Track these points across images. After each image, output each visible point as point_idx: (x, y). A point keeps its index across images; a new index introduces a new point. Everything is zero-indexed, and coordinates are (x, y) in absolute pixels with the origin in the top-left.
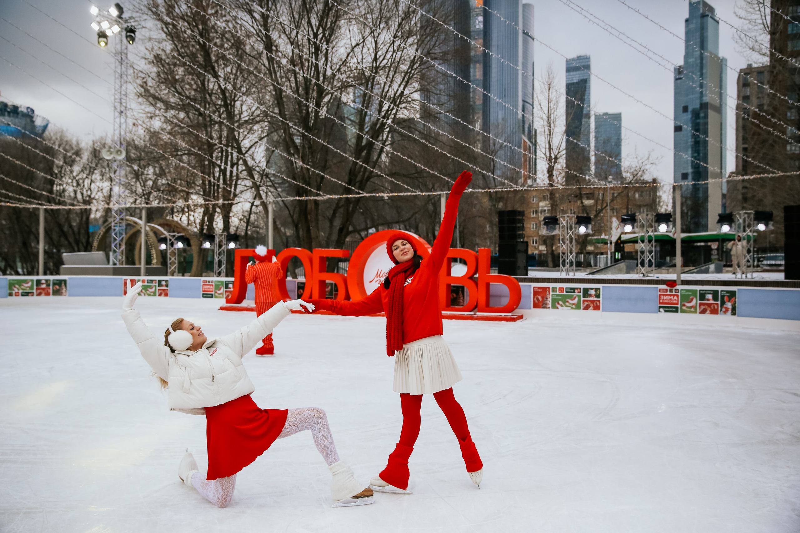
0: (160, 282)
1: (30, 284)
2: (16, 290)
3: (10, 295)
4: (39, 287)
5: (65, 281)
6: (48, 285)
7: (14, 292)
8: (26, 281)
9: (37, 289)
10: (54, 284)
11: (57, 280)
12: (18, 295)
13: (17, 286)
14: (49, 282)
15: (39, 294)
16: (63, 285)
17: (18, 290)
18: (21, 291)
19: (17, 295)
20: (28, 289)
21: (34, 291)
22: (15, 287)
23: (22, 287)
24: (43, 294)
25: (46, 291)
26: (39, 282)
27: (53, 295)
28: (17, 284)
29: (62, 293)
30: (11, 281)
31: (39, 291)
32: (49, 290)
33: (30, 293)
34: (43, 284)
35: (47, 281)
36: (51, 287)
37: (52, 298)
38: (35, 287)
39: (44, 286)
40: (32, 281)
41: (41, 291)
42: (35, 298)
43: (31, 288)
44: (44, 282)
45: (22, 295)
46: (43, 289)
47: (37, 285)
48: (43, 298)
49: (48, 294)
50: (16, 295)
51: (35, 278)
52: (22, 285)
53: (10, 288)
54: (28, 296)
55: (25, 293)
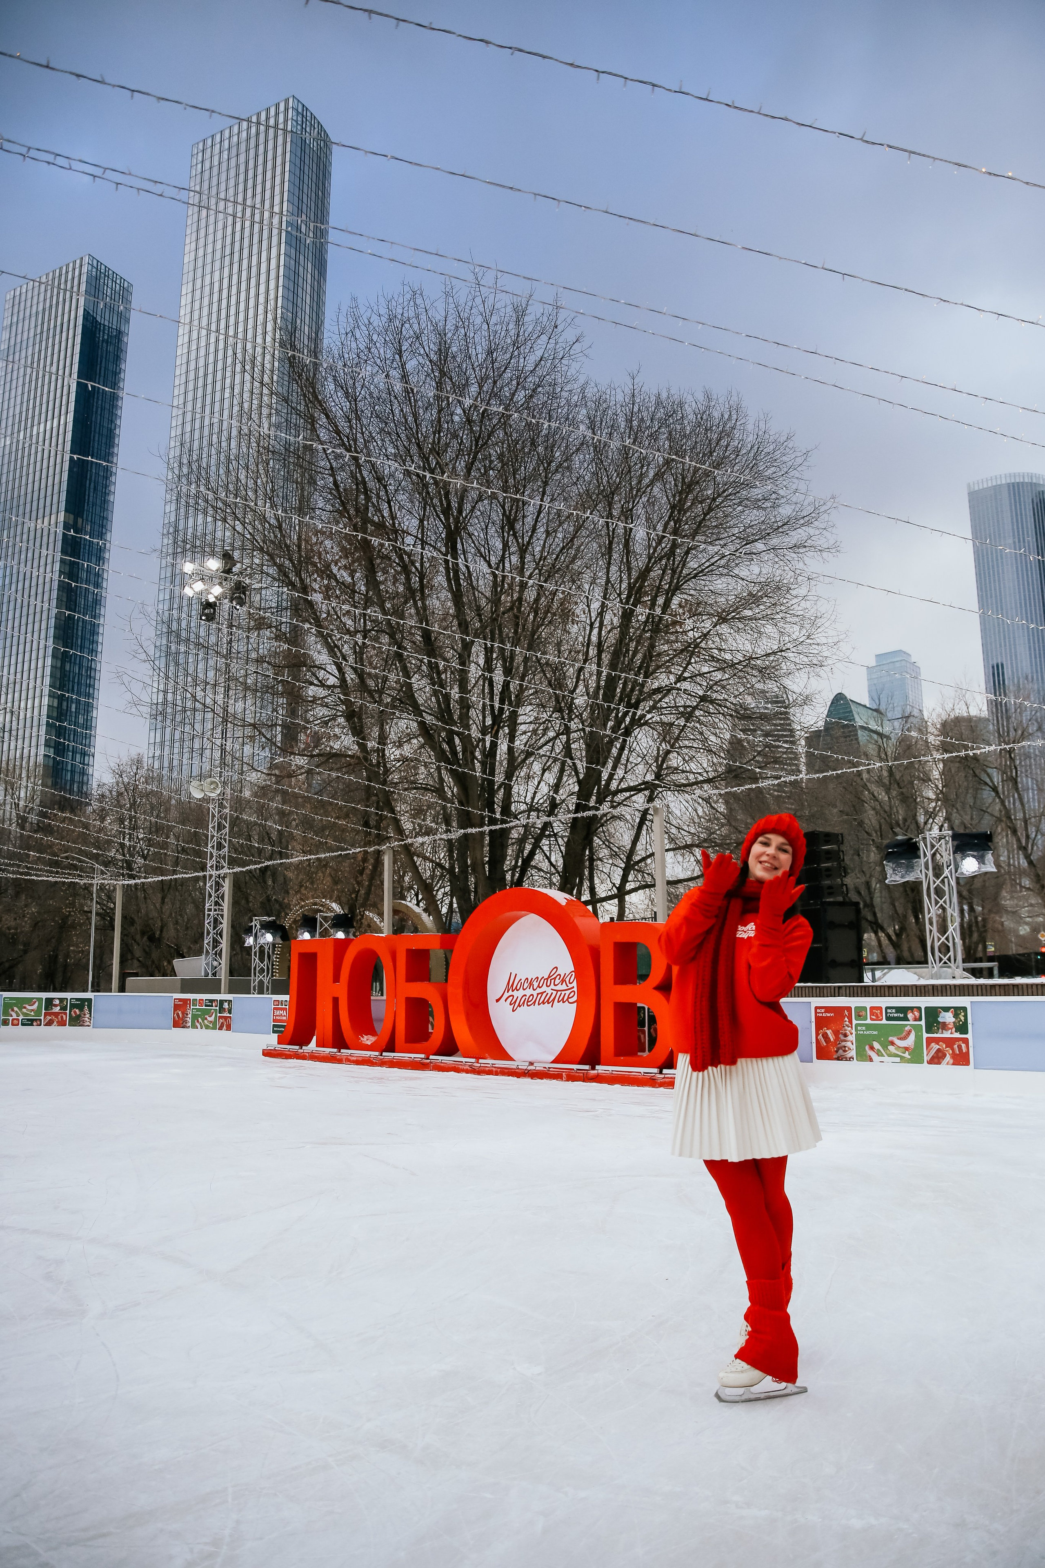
0: (222, 1002)
1: (35, 1007)
2: (15, 1016)
3: (5, 1023)
4: (50, 1011)
5: (89, 1001)
6: (64, 1008)
7: (11, 1018)
8: (30, 1001)
9: (46, 1015)
11: (77, 999)
12: (17, 1024)
13: (16, 1009)
14: (65, 1003)
15: (49, 1023)
16: (86, 1008)
17: (18, 1015)
18: (20, 1018)
20: (32, 1013)
21: (42, 1018)
22: (13, 1010)
23: (24, 1010)
24: (55, 1023)
25: (59, 1017)
26: (49, 1001)
27: (70, 1024)
28: (15, 1005)
29: (83, 1022)
30: (7, 1001)
31: (49, 1018)
32: (64, 1017)
33: (36, 1020)
34: (56, 1006)
35: (61, 1000)
36: (68, 1012)
37: (68, 1029)
38: (44, 1011)
39: (57, 1009)
40: (40, 1000)
41: (53, 1018)
42: (43, 1028)
43: (38, 1012)
44: (57, 1002)
45: (23, 1024)
46: (56, 1014)
47: (46, 1008)
48: (55, 1029)
49: (62, 1023)
50: (13, 1025)
51: (44, 995)
52: (25, 1008)
53: (6, 1013)
54: (32, 1025)
55: (28, 1020)
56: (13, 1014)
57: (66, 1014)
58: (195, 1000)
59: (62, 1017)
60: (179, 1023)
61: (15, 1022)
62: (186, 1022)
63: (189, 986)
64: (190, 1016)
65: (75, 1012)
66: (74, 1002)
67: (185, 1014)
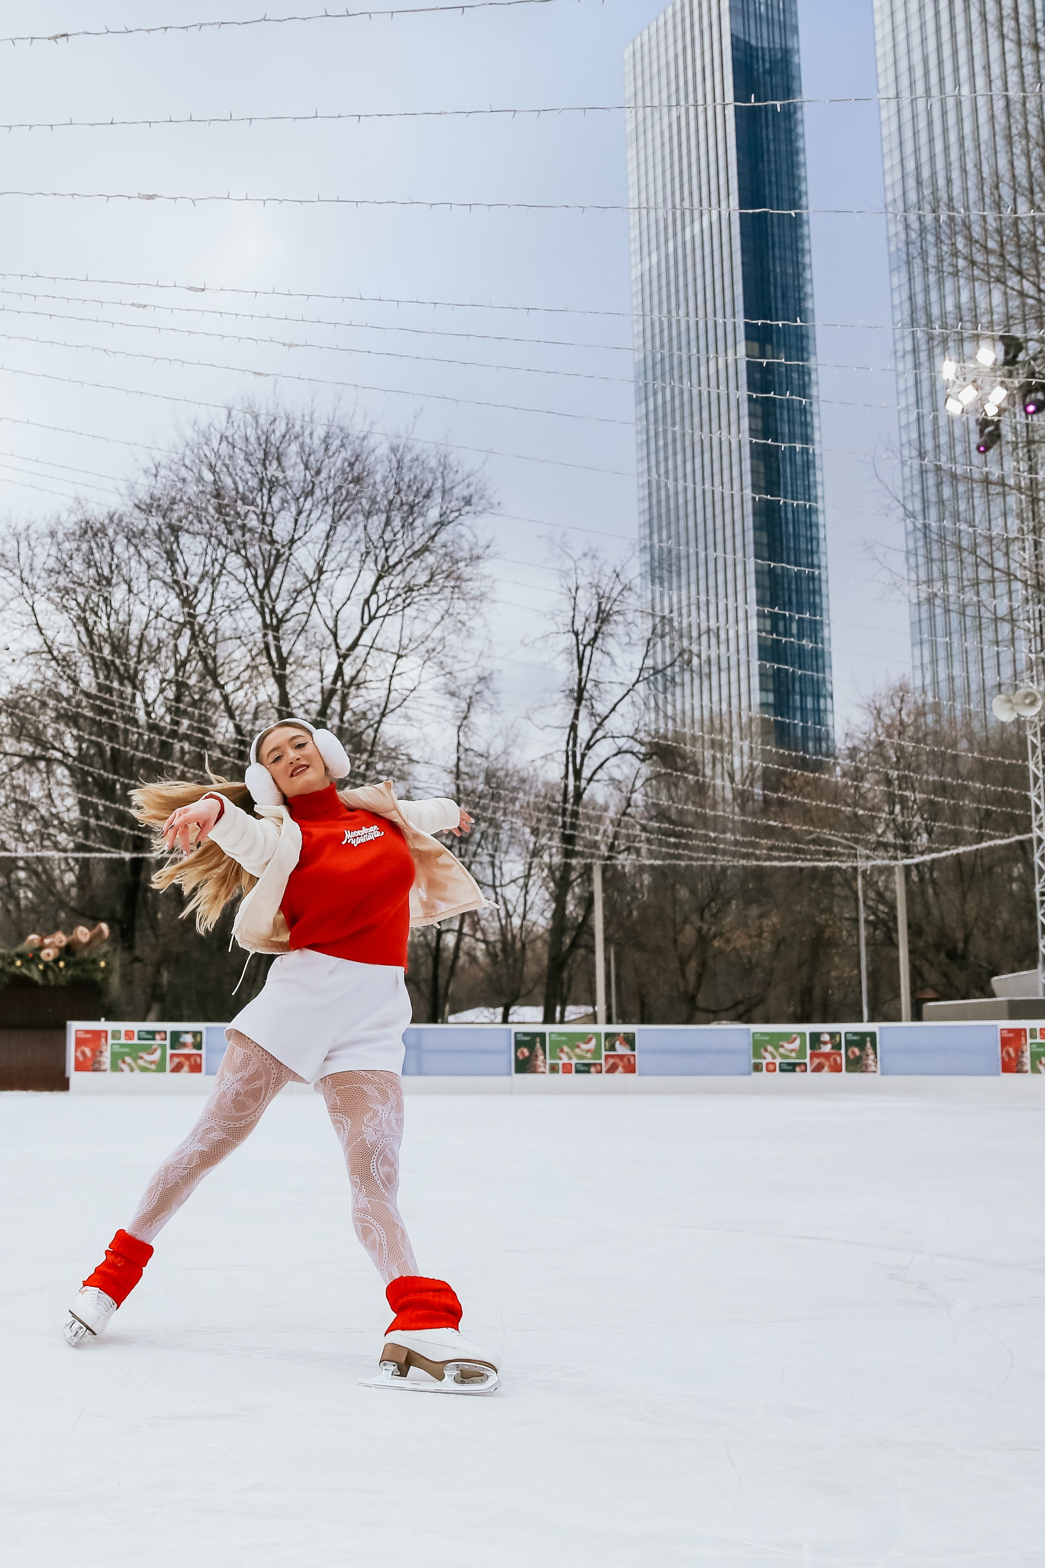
1: (797, 1044)
2: (769, 1059)
3: (757, 1068)
4: (818, 1051)
5: (873, 1035)
6: (837, 1047)
7: (764, 1062)
8: (788, 1037)
9: (812, 1056)
10: (849, 1043)
11: (855, 1034)
12: (774, 1070)
13: (770, 1048)
14: (838, 1039)
15: (818, 1069)
16: (868, 1045)
17: (774, 1057)
18: (778, 1061)
19: (771, 1068)
20: (793, 1054)
21: (808, 1061)
22: (765, 1050)
23: (782, 1050)
24: (826, 1068)
25: (832, 1059)
26: (815, 1038)
27: (848, 1070)
28: (769, 1042)
29: (867, 1066)
30: (757, 1037)
31: (817, 1061)
32: (838, 1059)
33: (799, 1064)
34: (825, 1043)
35: (832, 1035)
36: (843, 1051)
37: (844, 1076)
38: (809, 1051)
39: (827, 1048)
40: (802, 1035)
41: (823, 1060)
42: (810, 1076)
43: (801, 1052)
44: (826, 1038)
45: (782, 1070)
46: (827, 1056)
47: (812, 1047)
48: (826, 1076)
49: (836, 1069)
50: (768, 1070)
51: (808, 1028)
52: (782, 1046)
53: (757, 1054)
54: (794, 1070)
55: (789, 1064)
56: (767, 1055)
57: (840, 1055)
58: (1033, 1031)
59: (835, 1060)
60: (1011, 1066)
61: (771, 1067)
62: (1022, 1064)
63: (1018, 1010)
64: (1027, 1054)
65: (853, 1053)
66: (850, 1037)
67: (1019, 1051)
